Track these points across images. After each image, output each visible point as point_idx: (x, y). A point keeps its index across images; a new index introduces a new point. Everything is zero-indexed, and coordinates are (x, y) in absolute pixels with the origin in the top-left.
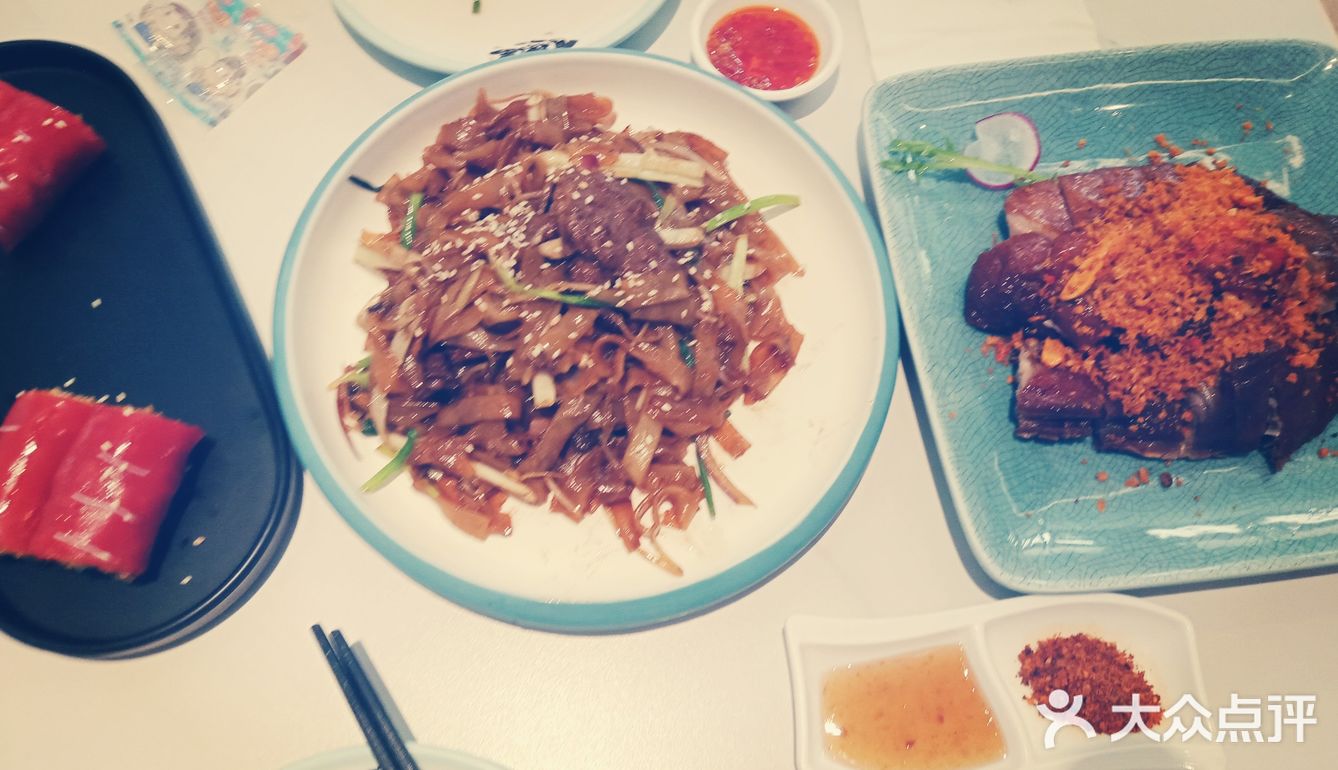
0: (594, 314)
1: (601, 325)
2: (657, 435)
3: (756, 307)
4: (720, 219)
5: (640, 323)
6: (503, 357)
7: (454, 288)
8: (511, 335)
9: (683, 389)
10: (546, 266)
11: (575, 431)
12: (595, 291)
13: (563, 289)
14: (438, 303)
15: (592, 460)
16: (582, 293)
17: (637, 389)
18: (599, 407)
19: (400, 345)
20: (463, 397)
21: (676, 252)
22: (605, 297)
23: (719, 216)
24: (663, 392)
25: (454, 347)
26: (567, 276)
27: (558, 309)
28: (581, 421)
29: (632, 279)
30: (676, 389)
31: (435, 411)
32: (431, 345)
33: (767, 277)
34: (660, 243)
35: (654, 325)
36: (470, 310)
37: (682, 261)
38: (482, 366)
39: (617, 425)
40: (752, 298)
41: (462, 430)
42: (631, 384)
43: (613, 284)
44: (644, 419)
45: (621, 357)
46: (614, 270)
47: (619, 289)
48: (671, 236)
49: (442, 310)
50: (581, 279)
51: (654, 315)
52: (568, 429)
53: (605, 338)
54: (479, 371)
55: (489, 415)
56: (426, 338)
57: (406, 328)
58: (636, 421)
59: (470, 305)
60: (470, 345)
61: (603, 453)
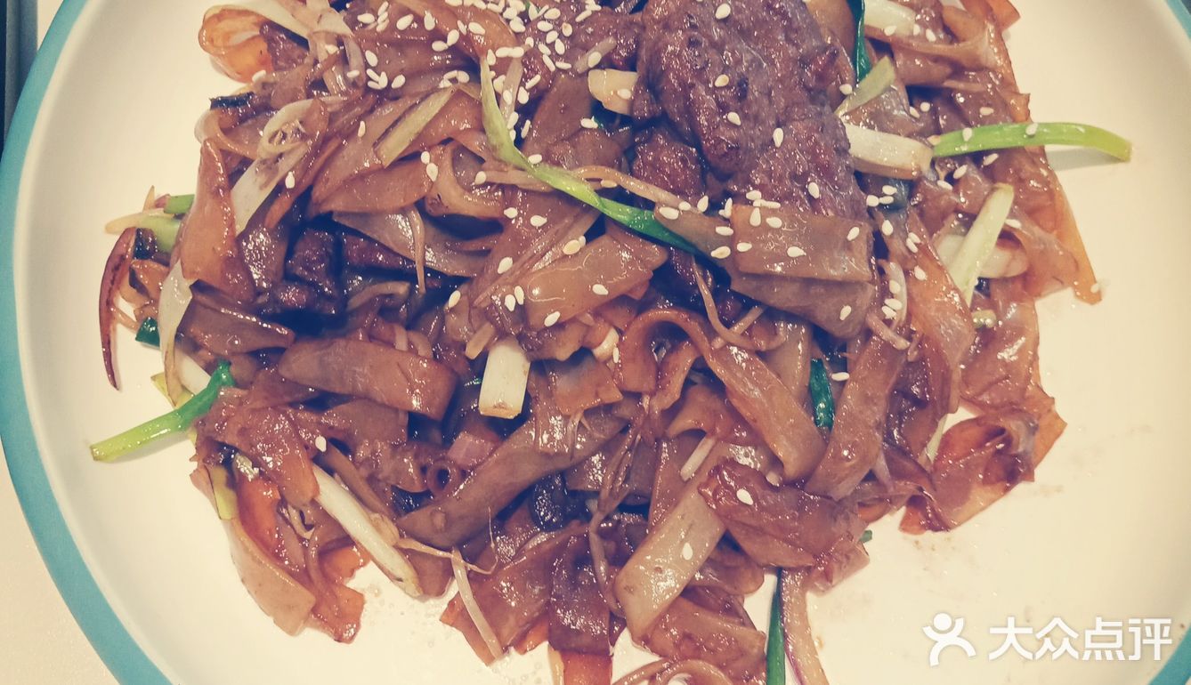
0: (656, 255)
1: (666, 283)
2: (708, 545)
3: (989, 339)
4: (969, 139)
5: (746, 304)
6: (443, 284)
7: (389, 111)
8: (474, 245)
9: (792, 467)
10: (590, 123)
11: (545, 481)
12: (671, 210)
13: (609, 184)
14: (351, 133)
15: (558, 551)
16: (649, 205)
17: (697, 435)
18: (607, 448)
19: (250, 193)
20: (344, 336)
21: (867, 178)
22: (691, 231)
23: (968, 133)
24: (746, 457)
25: (356, 233)
26: (626, 159)
27: (587, 223)
28: (562, 464)
29: (760, 209)
30: (775, 462)
31: (282, 344)
32: (312, 212)
33: (1027, 284)
34: (843, 149)
35: (772, 315)
36: (405, 169)
37: (872, 201)
38: (401, 289)
39: (632, 494)
40: (986, 318)
41: (320, 401)
42: (685, 422)
43: (715, 206)
44: (692, 499)
45: (684, 360)
46: (725, 177)
47: (727, 221)
48: (865, 143)
49: (350, 150)
50: (654, 174)
51: (782, 296)
52: (528, 472)
53: (665, 311)
54: (391, 296)
55: (380, 390)
56: (304, 197)
57: (271, 164)
58: (673, 501)
59: (410, 158)
60: (388, 240)
61: (586, 542)
